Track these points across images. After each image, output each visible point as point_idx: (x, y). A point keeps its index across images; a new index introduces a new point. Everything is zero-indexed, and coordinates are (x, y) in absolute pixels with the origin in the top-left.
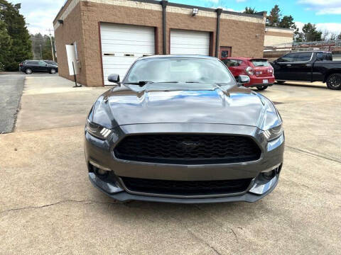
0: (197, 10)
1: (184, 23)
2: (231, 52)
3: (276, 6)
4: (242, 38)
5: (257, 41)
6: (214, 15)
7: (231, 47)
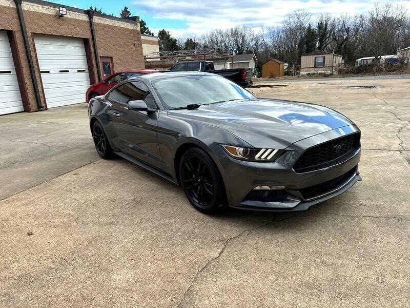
0: (65, 9)
1: (50, 26)
2: (112, 62)
3: (126, 9)
4: (121, 46)
5: (137, 50)
6: (85, 18)
7: (112, 58)
